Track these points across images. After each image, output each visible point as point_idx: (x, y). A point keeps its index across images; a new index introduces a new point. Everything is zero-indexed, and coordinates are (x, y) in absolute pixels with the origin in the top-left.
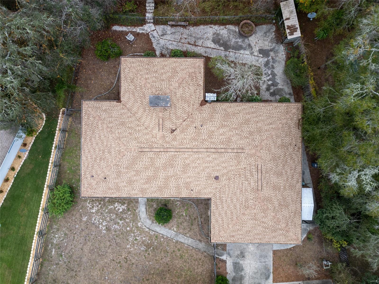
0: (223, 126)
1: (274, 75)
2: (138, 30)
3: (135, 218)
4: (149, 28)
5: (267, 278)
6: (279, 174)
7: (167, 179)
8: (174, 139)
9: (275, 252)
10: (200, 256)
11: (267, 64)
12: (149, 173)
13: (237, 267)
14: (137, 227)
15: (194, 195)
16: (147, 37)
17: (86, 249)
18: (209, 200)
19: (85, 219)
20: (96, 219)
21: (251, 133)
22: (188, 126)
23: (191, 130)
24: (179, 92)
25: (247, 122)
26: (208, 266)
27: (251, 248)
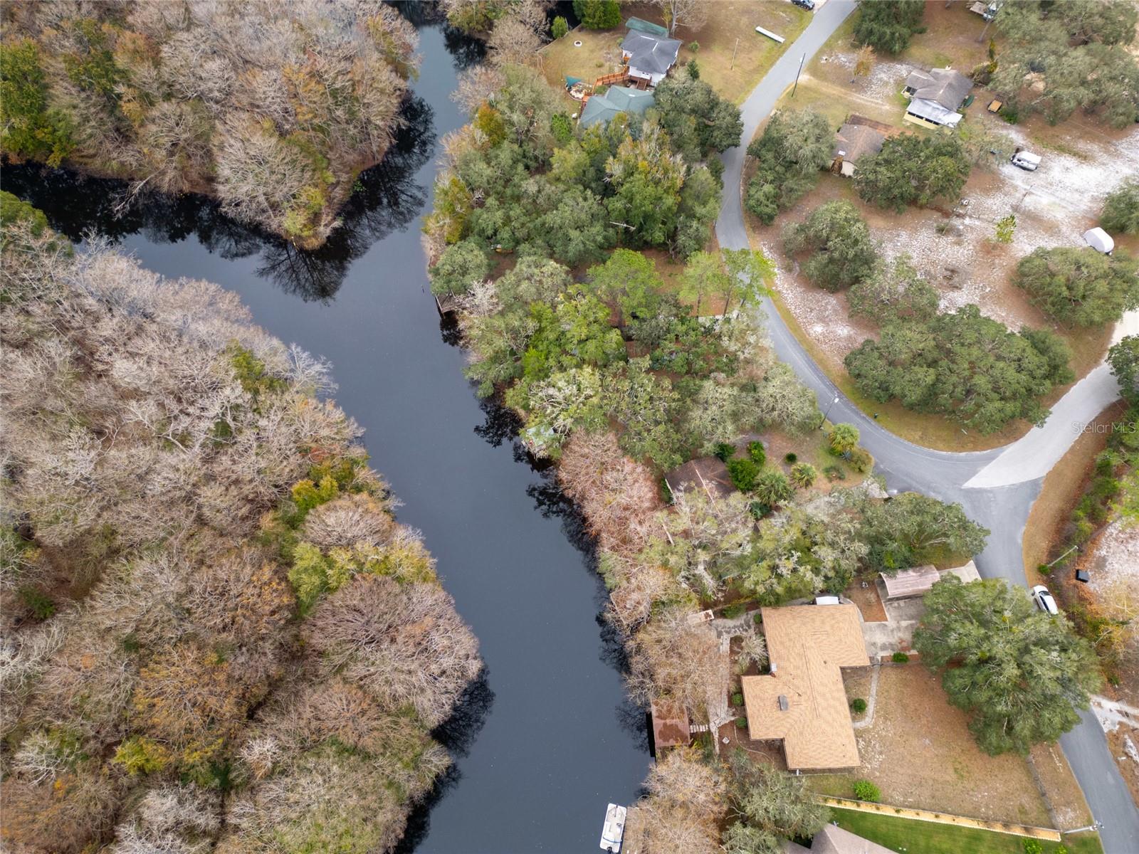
0: (788, 660)
1: (735, 627)
2: (716, 736)
3: (866, 730)
4: (714, 729)
5: (885, 625)
6: (813, 620)
7: (833, 698)
8: (805, 693)
9: (866, 621)
10: (883, 677)
11: (728, 632)
12: (832, 711)
13: (884, 648)
14: (874, 728)
15: (840, 679)
16: (722, 729)
17: (901, 771)
18: (841, 668)
19: (878, 774)
20: (876, 764)
21: (790, 640)
22: (793, 685)
23: (795, 681)
24: (771, 692)
25: (782, 643)
26: (889, 670)
27: (867, 638)
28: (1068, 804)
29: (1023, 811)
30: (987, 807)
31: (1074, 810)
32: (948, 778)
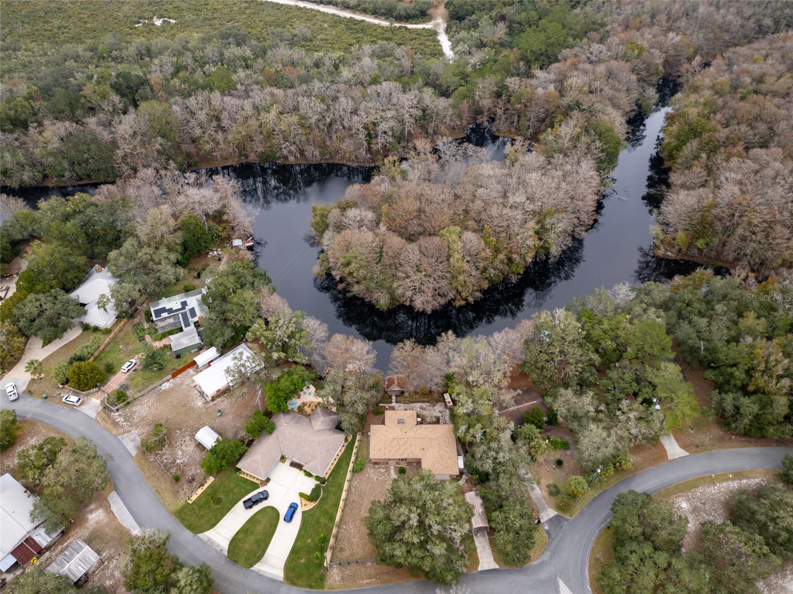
2: (390, 405)
8: (406, 435)
12: (397, 448)
15: (415, 457)
16: (393, 406)
17: (368, 488)
18: (420, 459)
19: (367, 475)
20: (372, 475)
22: (412, 431)
23: (413, 433)
24: (408, 420)
25: (433, 430)
28: (343, 578)
29: (342, 550)
30: (345, 530)
31: (339, 582)
32: (362, 512)
